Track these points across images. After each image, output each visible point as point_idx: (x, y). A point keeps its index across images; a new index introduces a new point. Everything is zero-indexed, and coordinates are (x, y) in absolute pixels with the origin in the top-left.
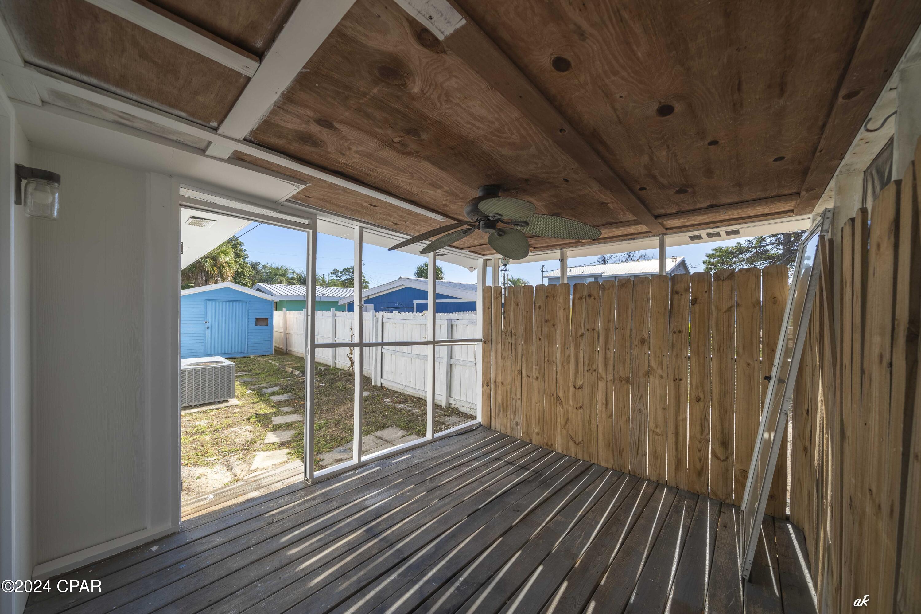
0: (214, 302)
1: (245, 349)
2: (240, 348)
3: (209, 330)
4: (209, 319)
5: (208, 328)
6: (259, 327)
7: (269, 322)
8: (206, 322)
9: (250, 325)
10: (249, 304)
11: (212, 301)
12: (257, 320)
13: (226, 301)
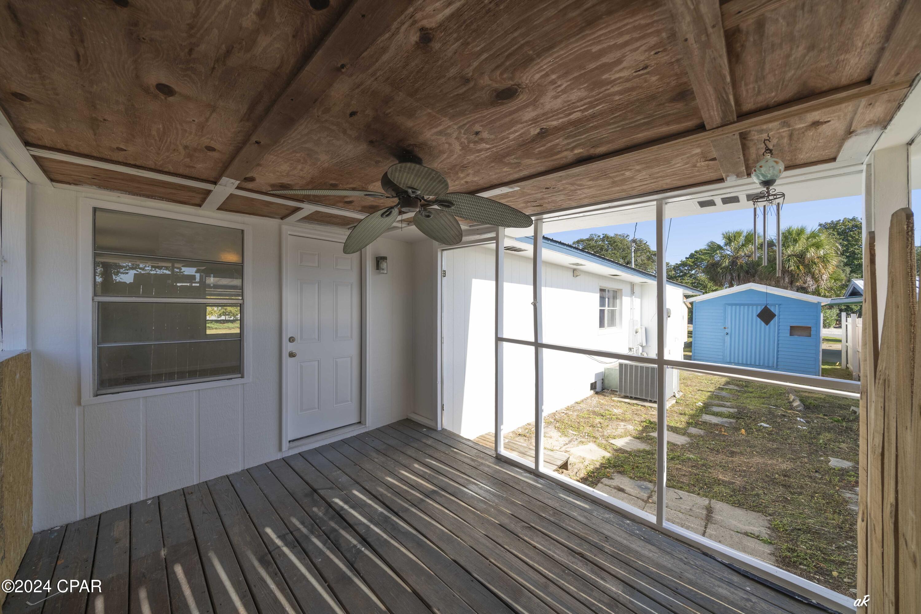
0: (734, 307)
1: (774, 362)
2: (766, 362)
3: (729, 336)
4: (728, 325)
5: (727, 334)
6: (796, 338)
7: (812, 333)
8: (725, 328)
9: (780, 335)
10: (779, 308)
11: (732, 305)
12: (792, 328)
13: (748, 305)
